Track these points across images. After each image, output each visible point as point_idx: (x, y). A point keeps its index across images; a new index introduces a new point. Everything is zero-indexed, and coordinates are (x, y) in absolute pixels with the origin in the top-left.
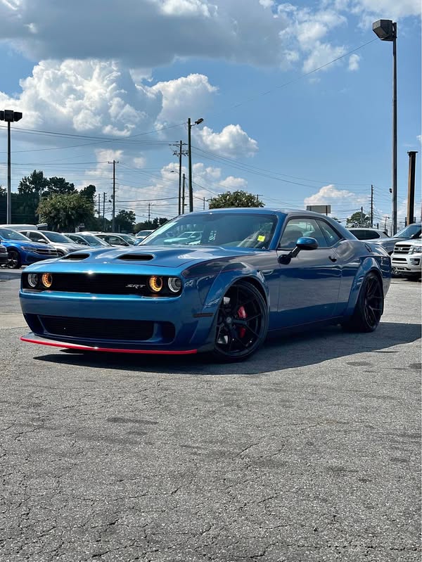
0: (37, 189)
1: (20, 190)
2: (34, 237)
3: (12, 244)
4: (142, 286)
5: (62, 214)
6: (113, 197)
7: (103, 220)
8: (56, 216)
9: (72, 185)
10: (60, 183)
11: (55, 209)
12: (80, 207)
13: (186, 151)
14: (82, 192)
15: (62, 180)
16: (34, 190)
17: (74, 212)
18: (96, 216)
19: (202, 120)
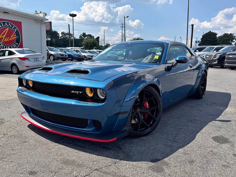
0: (84, 37)
1: (80, 38)
2: (77, 51)
3: (70, 53)
4: (81, 92)
5: (89, 44)
6: (104, 40)
7: (102, 46)
8: (87, 45)
9: (93, 36)
10: (90, 36)
11: (87, 43)
12: (94, 42)
13: (124, 26)
14: (96, 38)
15: (91, 35)
16: (83, 38)
17: (92, 44)
18: (100, 45)
19: (128, 16)
